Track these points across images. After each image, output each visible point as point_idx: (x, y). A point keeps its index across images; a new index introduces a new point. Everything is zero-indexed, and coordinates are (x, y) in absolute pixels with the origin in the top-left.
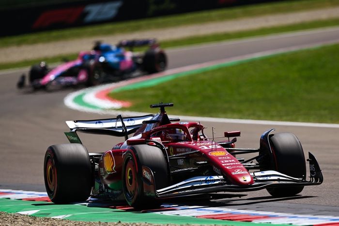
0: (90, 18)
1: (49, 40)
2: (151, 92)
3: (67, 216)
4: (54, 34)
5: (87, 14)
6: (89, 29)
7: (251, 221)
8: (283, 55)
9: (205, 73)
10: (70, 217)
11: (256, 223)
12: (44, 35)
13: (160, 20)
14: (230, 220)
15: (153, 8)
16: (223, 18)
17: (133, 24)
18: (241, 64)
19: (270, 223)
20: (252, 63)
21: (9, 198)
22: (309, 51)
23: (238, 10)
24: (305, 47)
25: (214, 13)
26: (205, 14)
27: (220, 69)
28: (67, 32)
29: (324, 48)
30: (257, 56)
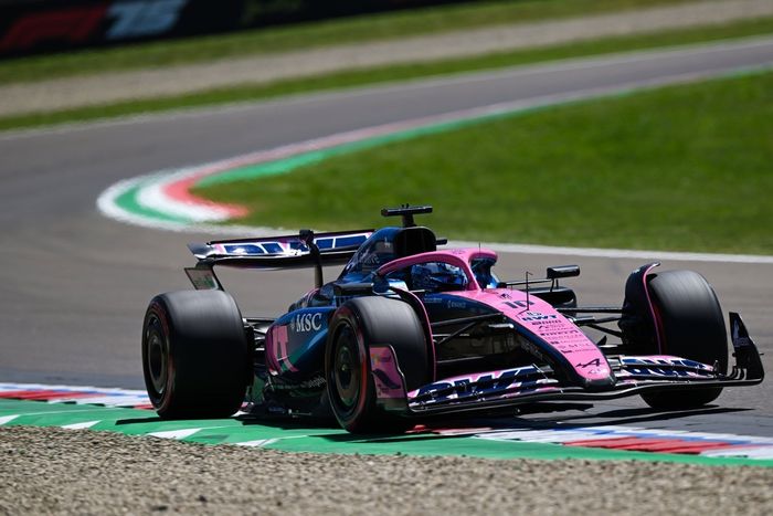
0: (119, 29)
1: (36, 77)
2: (284, 187)
3: (269, 442)
4: (47, 62)
5: (112, 21)
6: (121, 54)
7: (697, 453)
8: (555, 110)
9: (391, 145)
10: (275, 444)
11: (710, 456)
12: (24, 65)
13: (270, 35)
14: (647, 450)
15: (253, 9)
16: (404, 32)
17: (212, 42)
18: (467, 129)
19: (746, 456)
20: (490, 125)
21: (102, 405)
22: (608, 103)
23: (434, 15)
24: (599, 93)
25: (384, 22)
26: (364, 23)
27: (421, 139)
28: (72, 60)
29: (640, 95)
30: (497, 110)
